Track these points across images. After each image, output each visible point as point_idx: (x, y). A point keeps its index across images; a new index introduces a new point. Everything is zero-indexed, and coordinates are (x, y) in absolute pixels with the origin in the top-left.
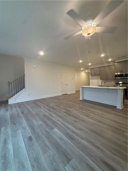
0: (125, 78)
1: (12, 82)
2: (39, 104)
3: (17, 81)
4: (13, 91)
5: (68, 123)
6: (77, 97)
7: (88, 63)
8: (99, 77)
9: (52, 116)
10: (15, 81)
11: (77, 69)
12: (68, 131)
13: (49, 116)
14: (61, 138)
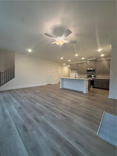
0: (93, 72)
1: (3, 73)
2: (26, 90)
3: (7, 72)
4: (4, 80)
5: (47, 100)
6: (58, 86)
7: (68, 60)
8: (76, 71)
9: (36, 98)
10: (6, 71)
11: (61, 64)
12: (46, 104)
13: (34, 97)
14: (41, 107)
